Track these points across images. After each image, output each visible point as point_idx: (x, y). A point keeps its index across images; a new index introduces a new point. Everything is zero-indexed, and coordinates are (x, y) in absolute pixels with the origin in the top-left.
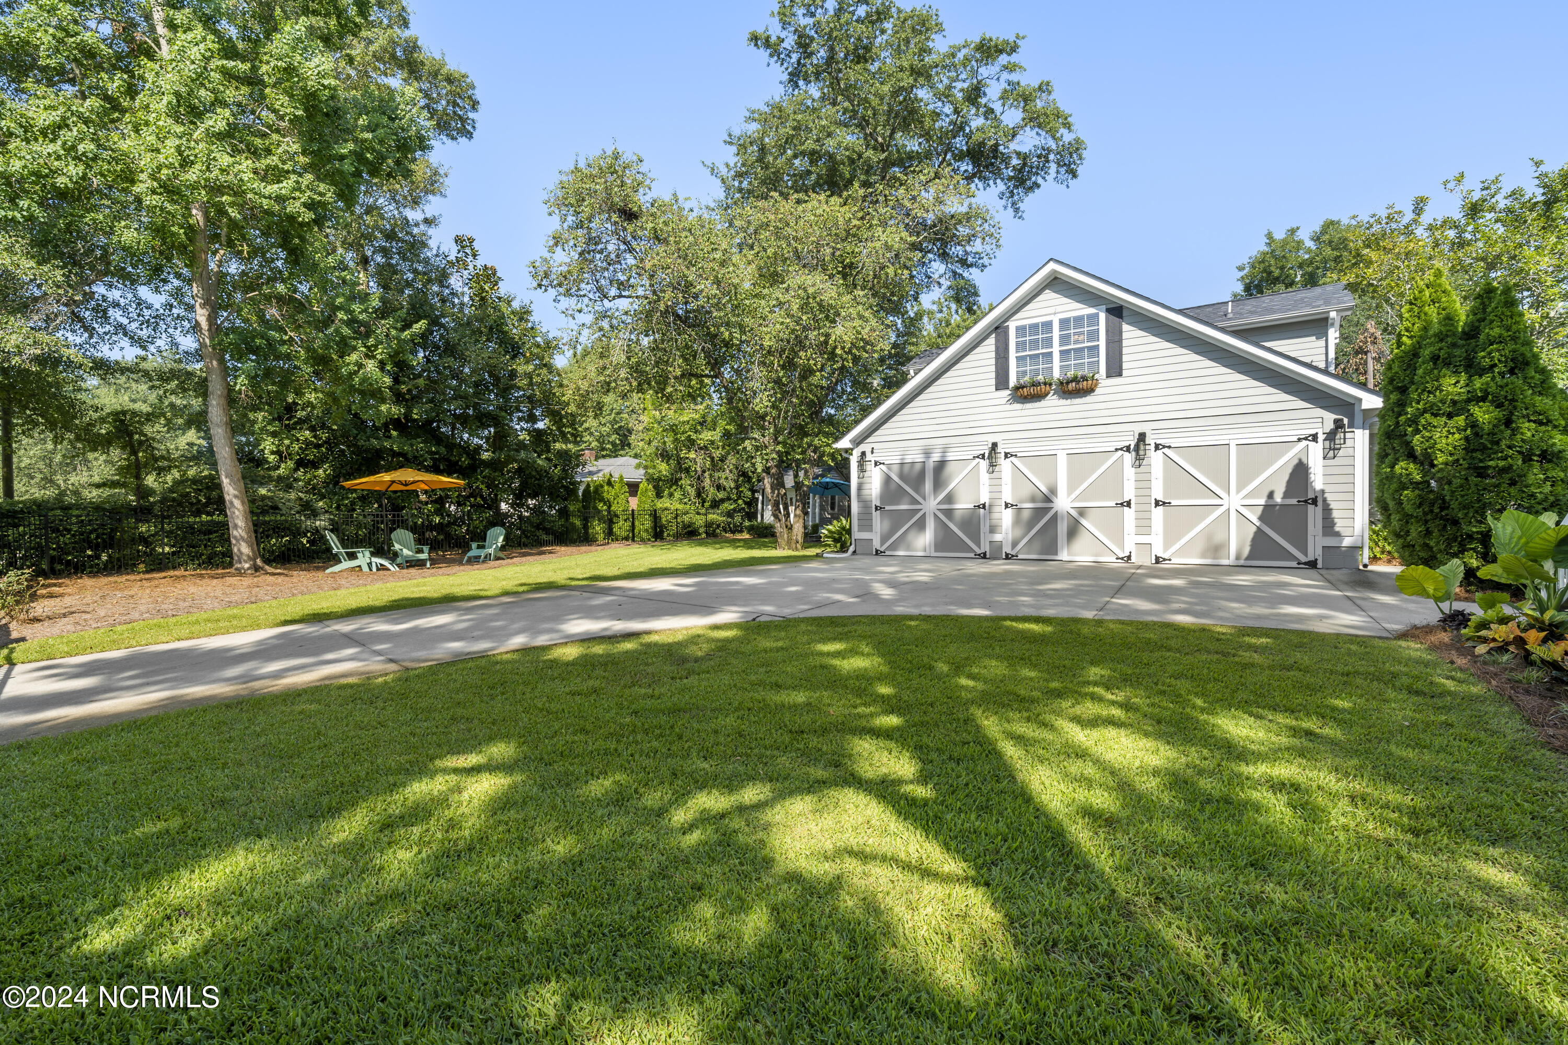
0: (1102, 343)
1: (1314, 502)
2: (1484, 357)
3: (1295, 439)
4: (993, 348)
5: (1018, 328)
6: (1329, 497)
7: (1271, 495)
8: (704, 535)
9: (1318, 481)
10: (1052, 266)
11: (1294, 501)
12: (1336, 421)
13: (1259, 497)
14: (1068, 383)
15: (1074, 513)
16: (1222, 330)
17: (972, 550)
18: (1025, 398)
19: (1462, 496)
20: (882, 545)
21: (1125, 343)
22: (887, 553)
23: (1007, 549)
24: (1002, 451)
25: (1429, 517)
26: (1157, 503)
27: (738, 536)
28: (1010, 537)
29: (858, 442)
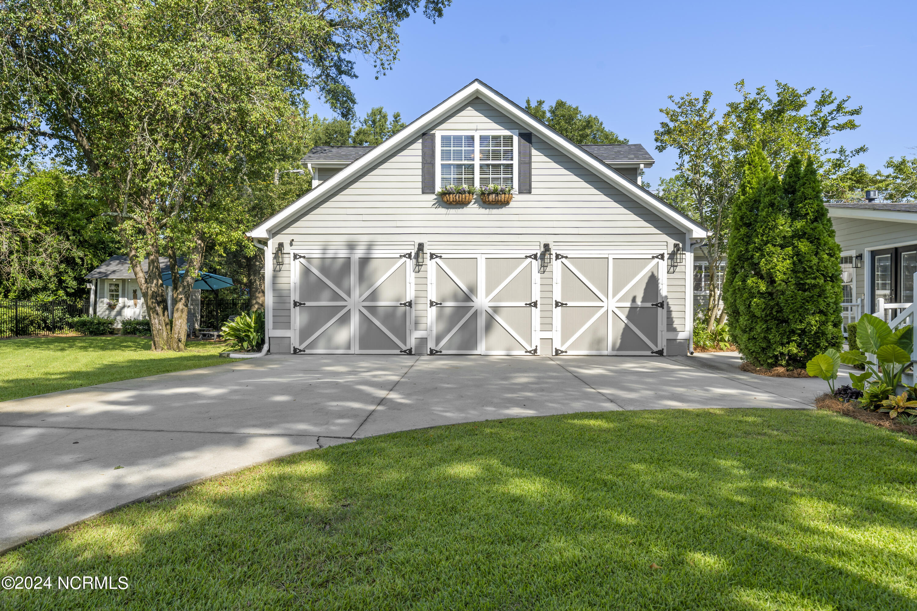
0: (515, 163)
1: (662, 305)
2: (802, 208)
3: (650, 256)
4: (420, 153)
5: (443, 138)
6: (671, 302)
7: (634, 300)
8: (8, 333)
9: (664, 290)
10: (476, 86)
11: (649, 305)
12: (676, 246)
13: (627, 301)
14: (489, 194)
15: (490, 311)
16: (608, 166)
17: (398, 347)
18: (451, 203)
19: (793, 304)
20: (301, 343)
21: (533, 165)
22: (307, 351)
23: (431, 345)
24: (428, 252)
25: (768, 318)
26: (557, 304)
27: (58, 334)
28: (434, 332)
29: (274, 232)
